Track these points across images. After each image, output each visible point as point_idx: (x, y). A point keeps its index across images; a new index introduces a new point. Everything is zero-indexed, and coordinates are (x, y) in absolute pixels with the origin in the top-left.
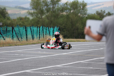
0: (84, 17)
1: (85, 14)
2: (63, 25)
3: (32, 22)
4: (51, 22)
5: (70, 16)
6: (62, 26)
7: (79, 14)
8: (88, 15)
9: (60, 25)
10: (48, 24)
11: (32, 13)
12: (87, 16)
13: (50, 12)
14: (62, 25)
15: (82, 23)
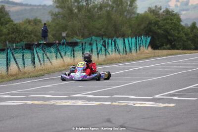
0: (133, 17)
1: (134, 13)
2: (103, 30)
3: (57, 27)
4: (85, 26)
5: (112, 16)
6: (100, 32)
7: (125, 13)
8: (138, 14)
9: (98, 31)
10: (81, 30)
11: (57, 13)
12: (136, 16)
13: (83, 12)
14: (101, 30)
15: (130, 26)
